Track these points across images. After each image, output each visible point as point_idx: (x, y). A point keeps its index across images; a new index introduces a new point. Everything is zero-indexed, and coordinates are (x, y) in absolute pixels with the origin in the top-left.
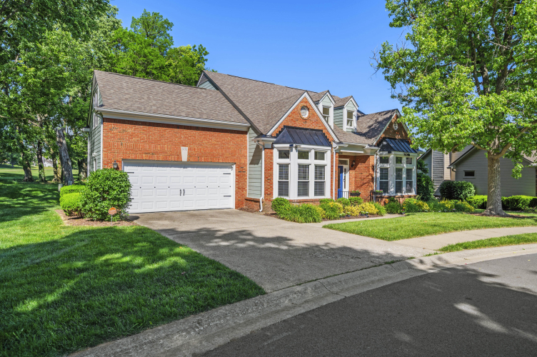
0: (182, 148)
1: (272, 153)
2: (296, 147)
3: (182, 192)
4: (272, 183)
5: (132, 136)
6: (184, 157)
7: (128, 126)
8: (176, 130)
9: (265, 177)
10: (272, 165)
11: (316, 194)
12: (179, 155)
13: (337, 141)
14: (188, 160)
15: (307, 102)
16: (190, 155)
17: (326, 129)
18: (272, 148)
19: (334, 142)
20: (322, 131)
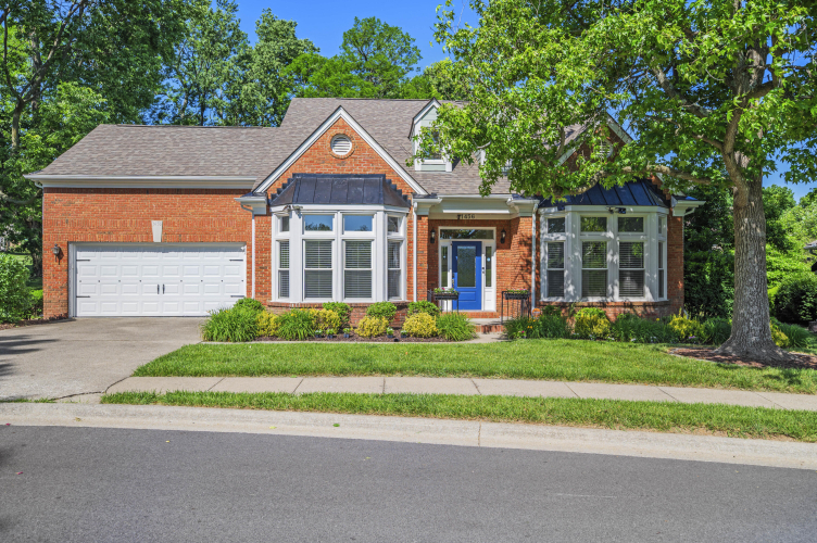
0: (153, 222)
1: (270, 223)
2: (298, 210)
3: (161, 289)
4: (270, 275)
5: (81, 209)
6: (157, 236)
7: (76, 196)
8: (145, 196)
9: (257, 264)
10: (270, 244)
11: (347, 294)
12: (149, 233)
13: (422, 193)
14: (163, 240)
15: (346, 126)
16: (165, 233)
17: (393, 171)
18: (269, 214)
19: (415, 195)
20: (384, 176)
